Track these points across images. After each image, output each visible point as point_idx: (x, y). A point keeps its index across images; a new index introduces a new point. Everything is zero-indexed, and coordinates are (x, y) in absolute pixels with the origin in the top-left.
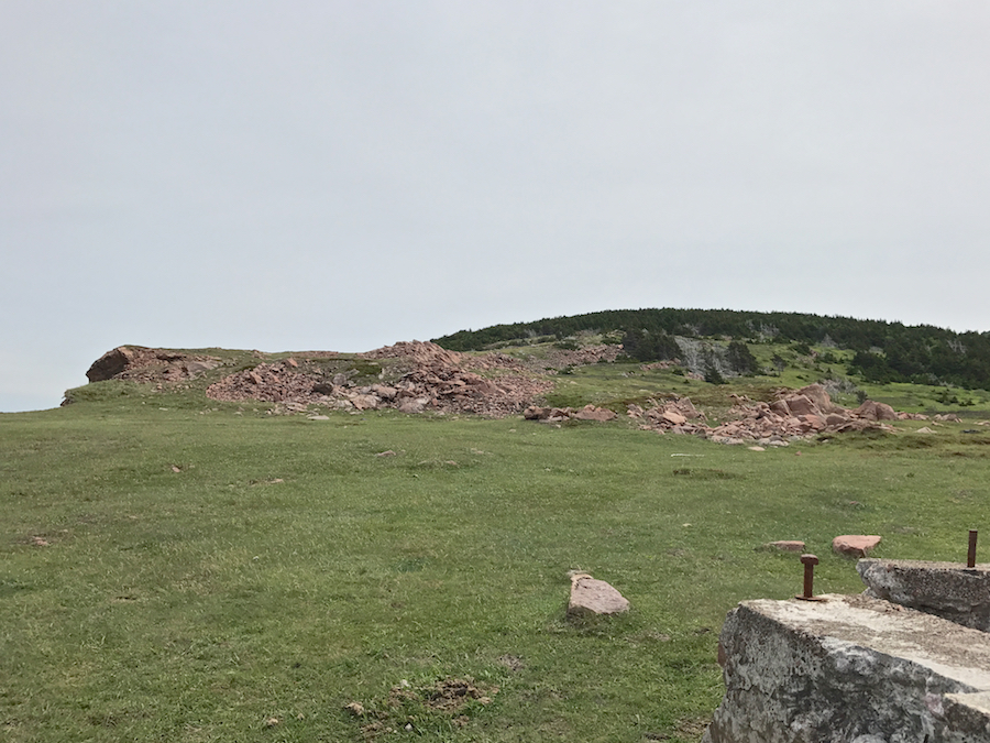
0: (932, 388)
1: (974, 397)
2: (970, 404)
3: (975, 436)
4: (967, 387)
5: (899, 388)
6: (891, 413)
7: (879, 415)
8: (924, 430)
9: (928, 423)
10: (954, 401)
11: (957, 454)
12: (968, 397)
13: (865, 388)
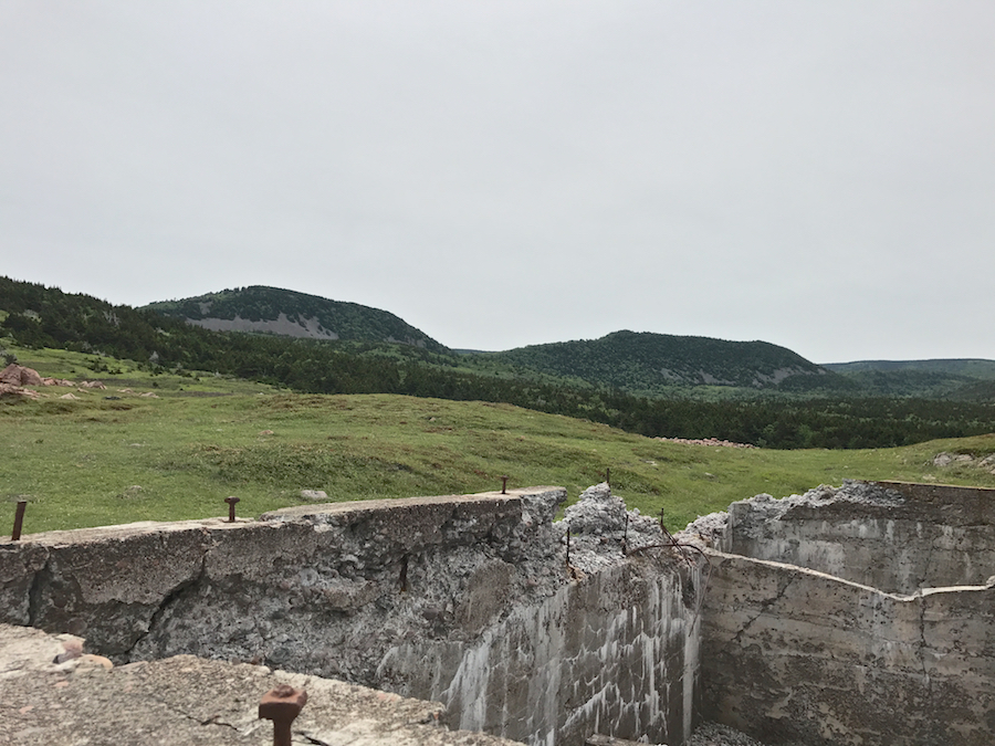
0: (85, 355)
1: (123, 366)
2: (119, 372)
3: (114, 403)
4: (117, 357)
5: (51, 355)
6: (37, 379)
7: (24, 380)
8: (68, 396)
9: (74, 390)
10: (105, 369)
11: (93, 419)
12: (116, 365)
13: (15, 352)
